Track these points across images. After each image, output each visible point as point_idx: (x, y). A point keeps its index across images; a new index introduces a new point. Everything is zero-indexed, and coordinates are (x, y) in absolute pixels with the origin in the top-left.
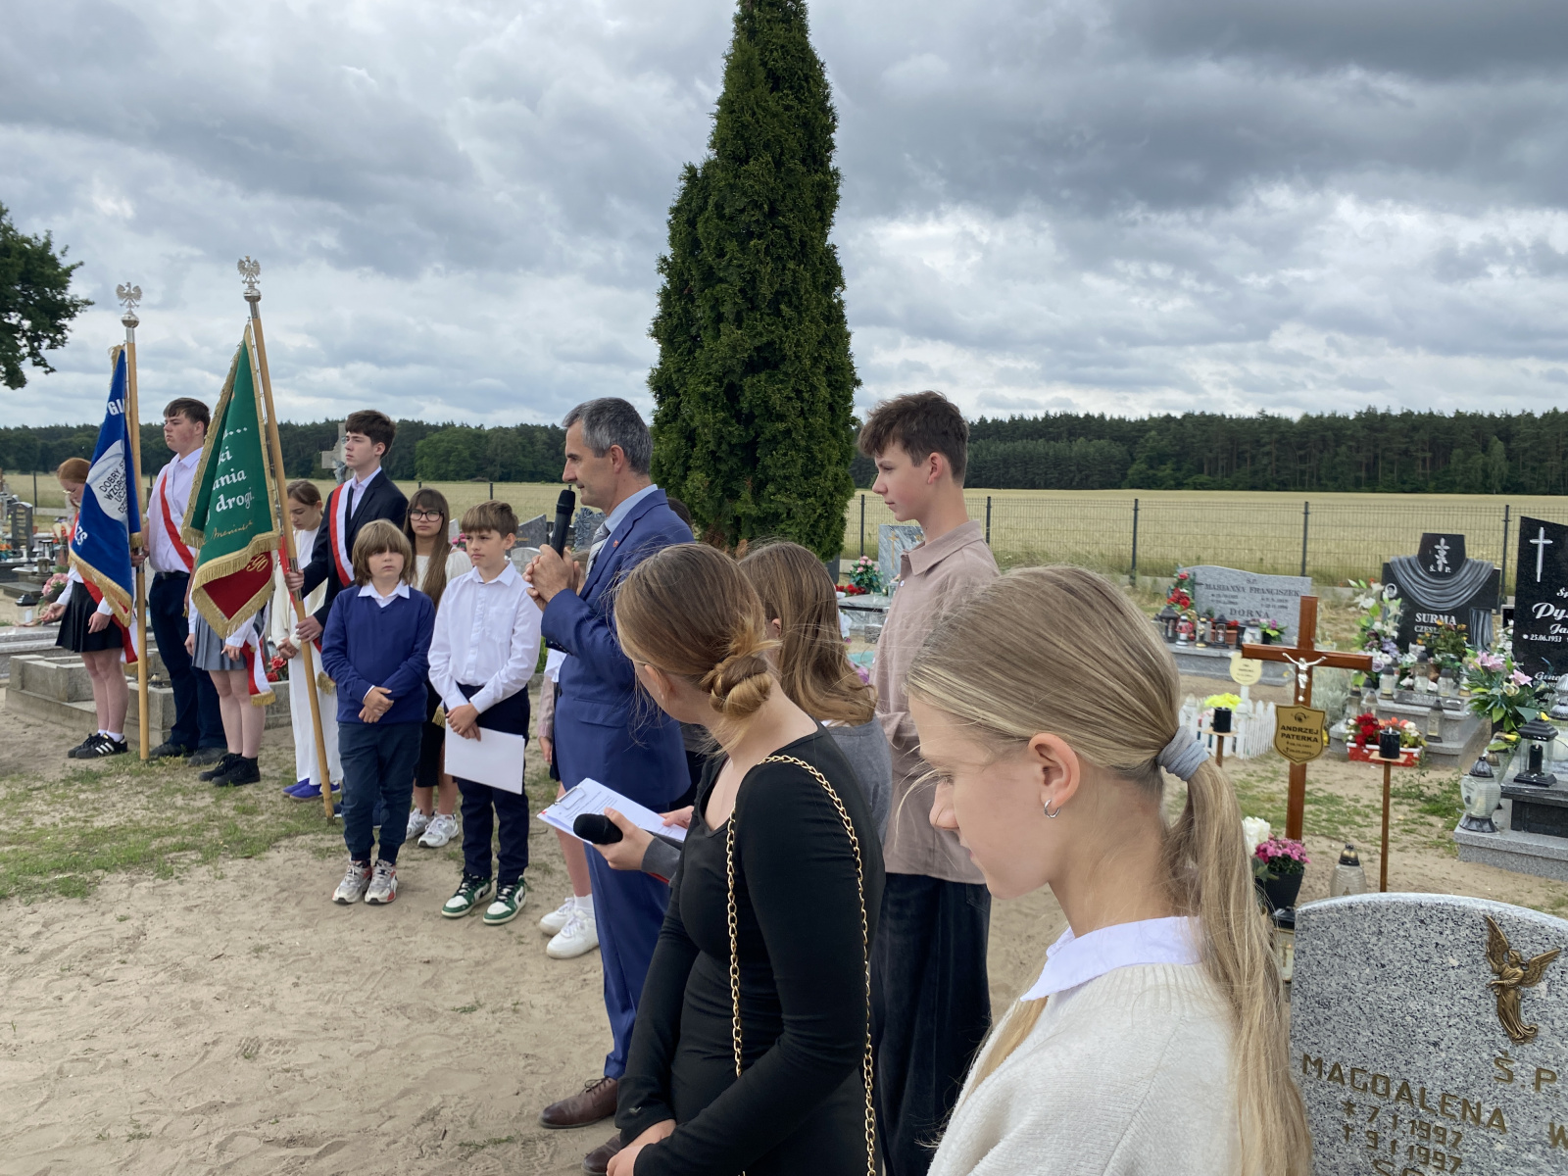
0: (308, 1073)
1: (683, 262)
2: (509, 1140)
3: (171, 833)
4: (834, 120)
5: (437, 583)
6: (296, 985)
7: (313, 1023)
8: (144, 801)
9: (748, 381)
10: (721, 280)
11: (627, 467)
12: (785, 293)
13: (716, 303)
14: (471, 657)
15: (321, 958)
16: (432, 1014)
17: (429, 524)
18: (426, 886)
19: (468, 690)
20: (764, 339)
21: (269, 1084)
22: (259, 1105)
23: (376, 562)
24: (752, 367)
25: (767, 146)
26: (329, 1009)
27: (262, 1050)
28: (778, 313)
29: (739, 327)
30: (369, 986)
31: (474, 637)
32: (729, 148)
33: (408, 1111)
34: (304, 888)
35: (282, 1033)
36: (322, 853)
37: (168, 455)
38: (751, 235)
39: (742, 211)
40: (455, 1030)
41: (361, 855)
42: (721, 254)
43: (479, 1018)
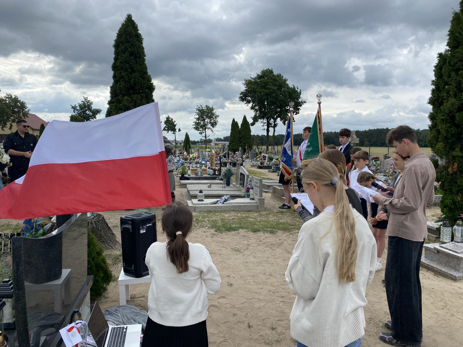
9: (458, 114)
24: (459, 110)
29: (455, 98)
42: (449, 76)
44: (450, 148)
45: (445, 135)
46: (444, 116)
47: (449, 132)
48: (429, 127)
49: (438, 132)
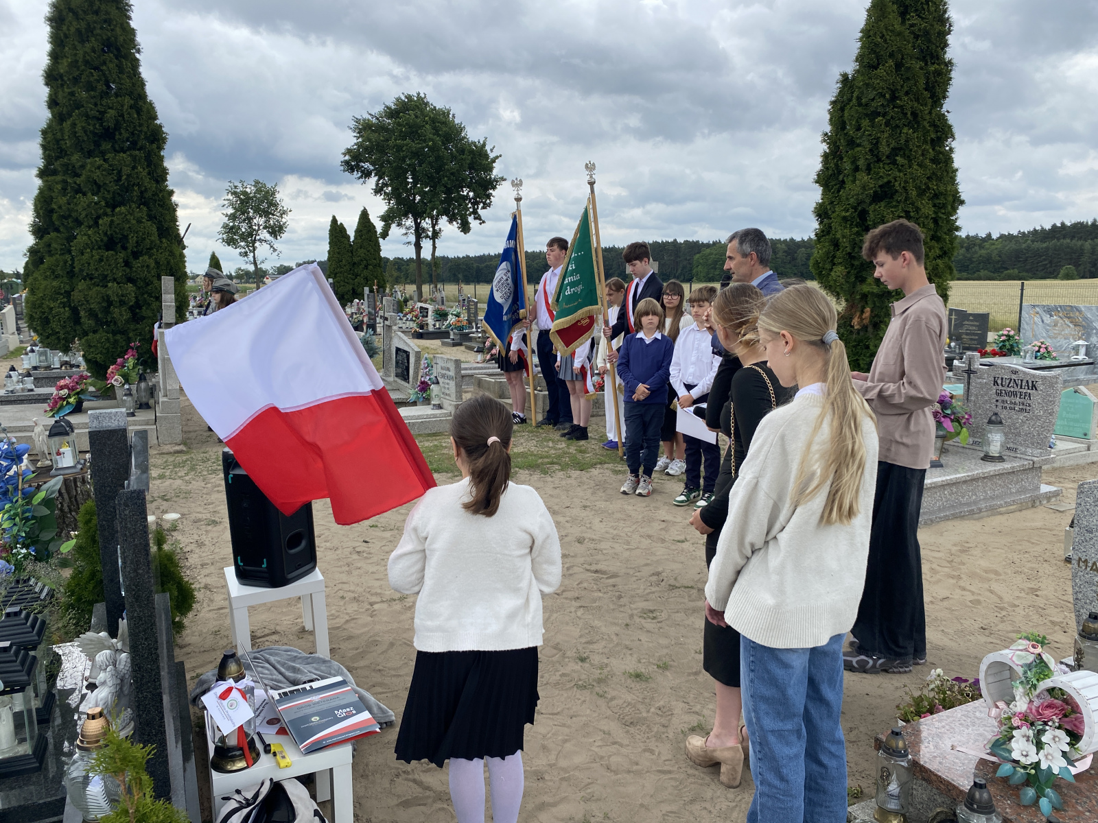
0: (604, 552)
1: (836, 135)
2: (692, 587)
3: (547, 457)
4: (950, 26)
5: (675, 332)
6: (601, 521)
7: (608, 535)
8: (535, 443)
9: (872, 208)
10: (859, 145)
11: (757, 264)
12: (900, 149)
13: (854, 161)
14: (691, 370)
15: (613, 513)
16: (663, 541)
17: (673, 301)
18: (667, 491)
19: (689, 387)
20: (885, 180)
21: (588, 553)
22: (583, 559)
23: (645, 320)
24: (876, 198)
25: (891, 55)
26: (615, 532)
27: (586, 541)
28: (894, 163)
29: (869, 174)
30: (634, 527)
32: (866, 61)
33: (646, 571)
34: (607, 485)
35: (594, 537)
36: (616, 472)
37: (546, 268)
39: (873, 100)
40: (673, 547)
41: (634, 471)
42: (858, 128)
43: (685, 545)
44: (856, 278)
45: (848, 250)
46: (847, 211)
47: (855, 243)
48: (816, 235)
49: (836, 244)
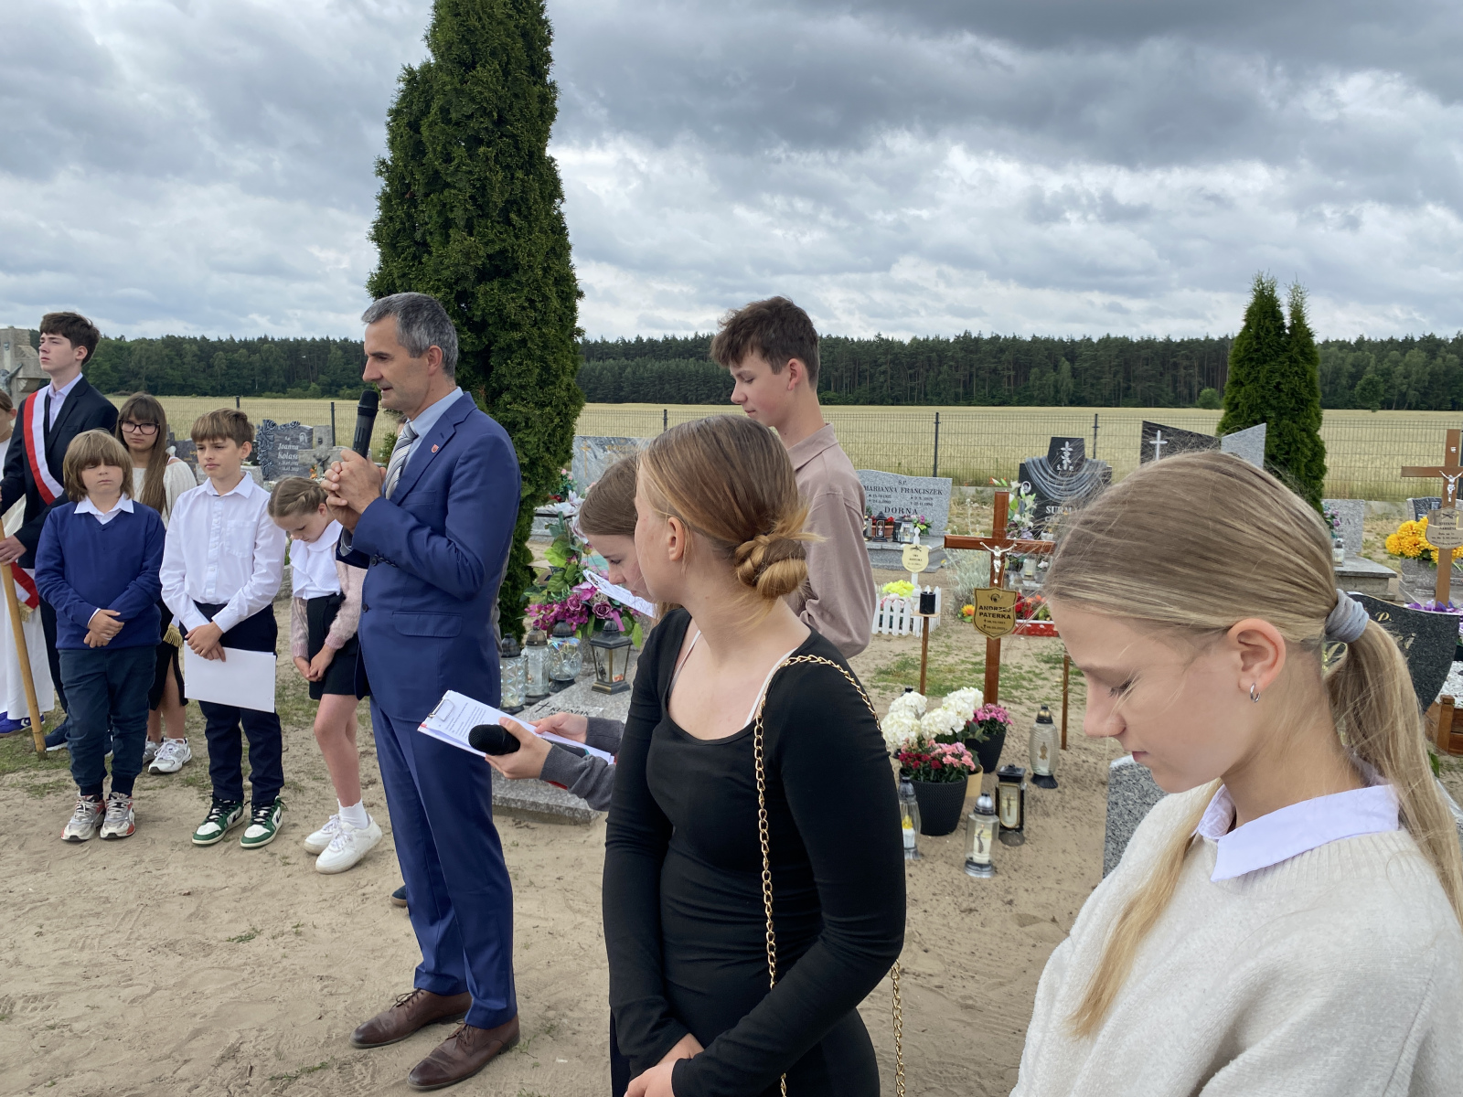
0: (77, 1026)
1: (405, 166)
2: (323, 1066)
4: (550, 33)
6: (40, 934)
7: (71, 973)
9: (481, 288)
10: (447, 185)
11: (441, 370)
12: (515, 202)
13: (444, 207)
14: (210, 574)
15: (63, 902)
16: (206, 948)
17: (143, 437)
18: (168, 815)
19: (209, 610)
20: (497, 247)
21: (35, 1044)
22: (27, 1069)
23: (89, 476)
24: (483, 276)
25: (493, 54)
26: (85, 956)
27: (17, 1008)
28: (509, 222)
29: (471, 234)
30: (127, 926)
31: (213, 552)
33: (204, 1052)
34: (22, 830)
35: (36, 988)
36: (38, 791)
38: (480, 142)
40: (237, 960)
41: (91, 788)
42: (448, 159)
43: (258, 947)
